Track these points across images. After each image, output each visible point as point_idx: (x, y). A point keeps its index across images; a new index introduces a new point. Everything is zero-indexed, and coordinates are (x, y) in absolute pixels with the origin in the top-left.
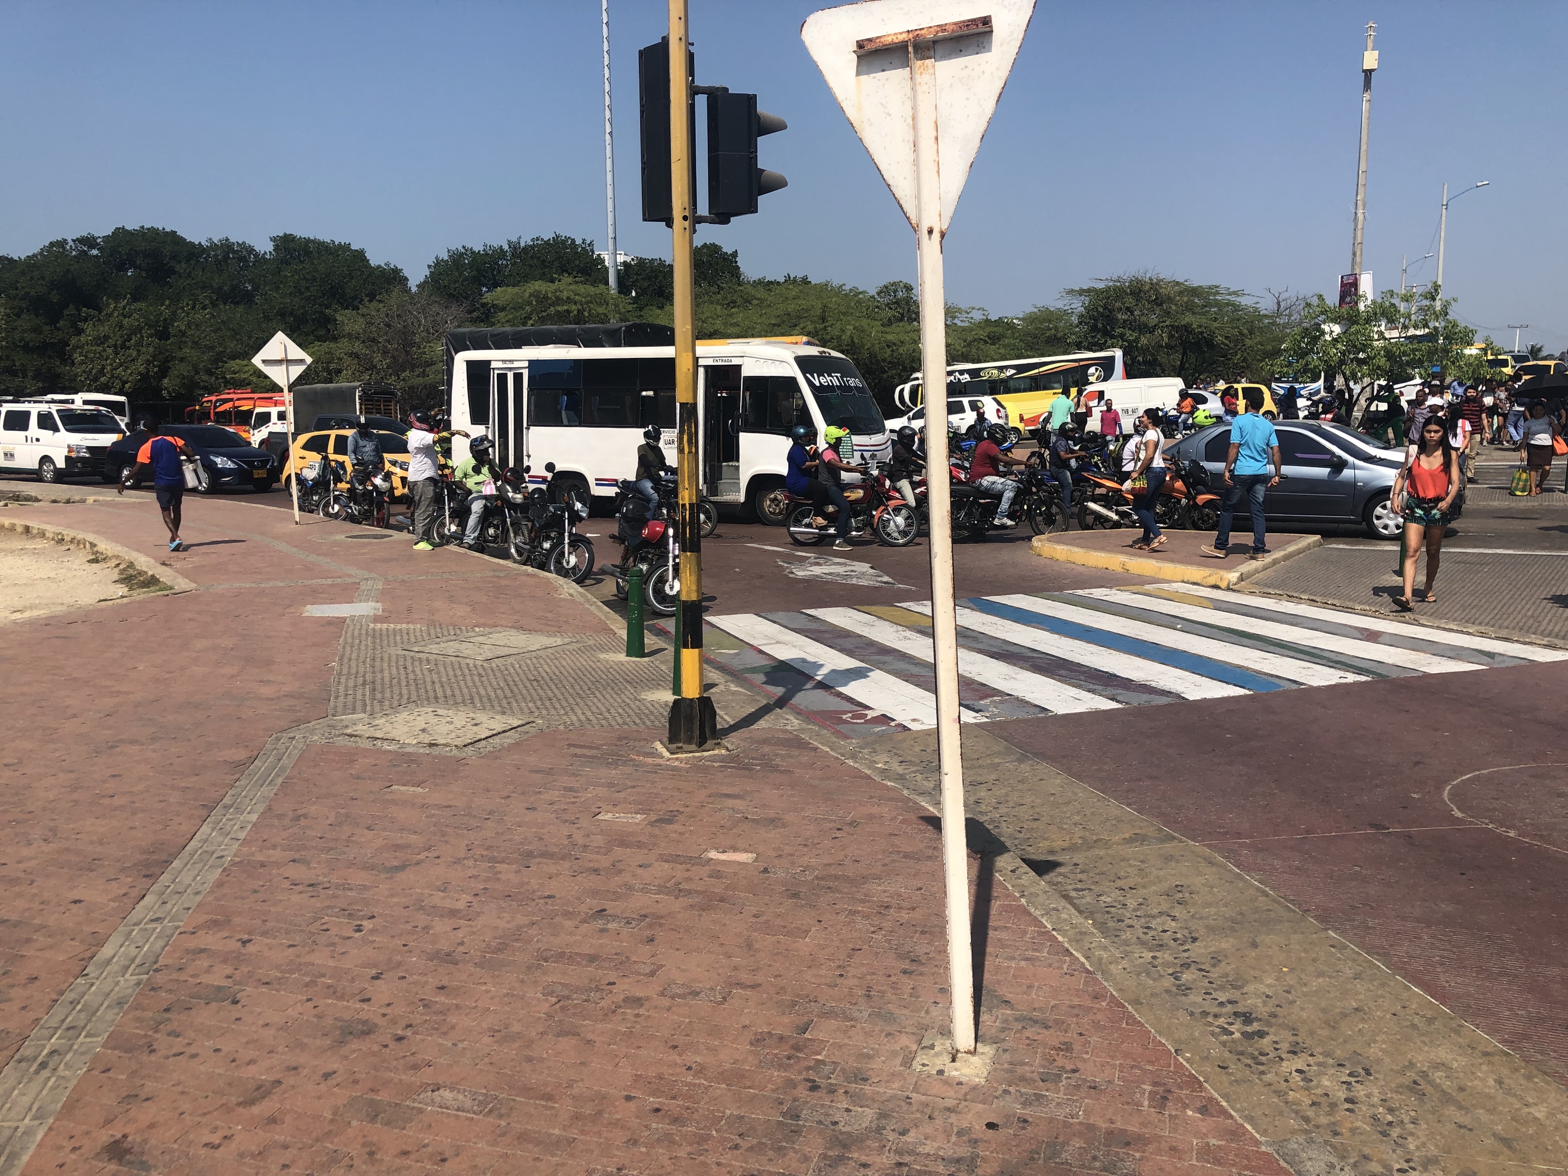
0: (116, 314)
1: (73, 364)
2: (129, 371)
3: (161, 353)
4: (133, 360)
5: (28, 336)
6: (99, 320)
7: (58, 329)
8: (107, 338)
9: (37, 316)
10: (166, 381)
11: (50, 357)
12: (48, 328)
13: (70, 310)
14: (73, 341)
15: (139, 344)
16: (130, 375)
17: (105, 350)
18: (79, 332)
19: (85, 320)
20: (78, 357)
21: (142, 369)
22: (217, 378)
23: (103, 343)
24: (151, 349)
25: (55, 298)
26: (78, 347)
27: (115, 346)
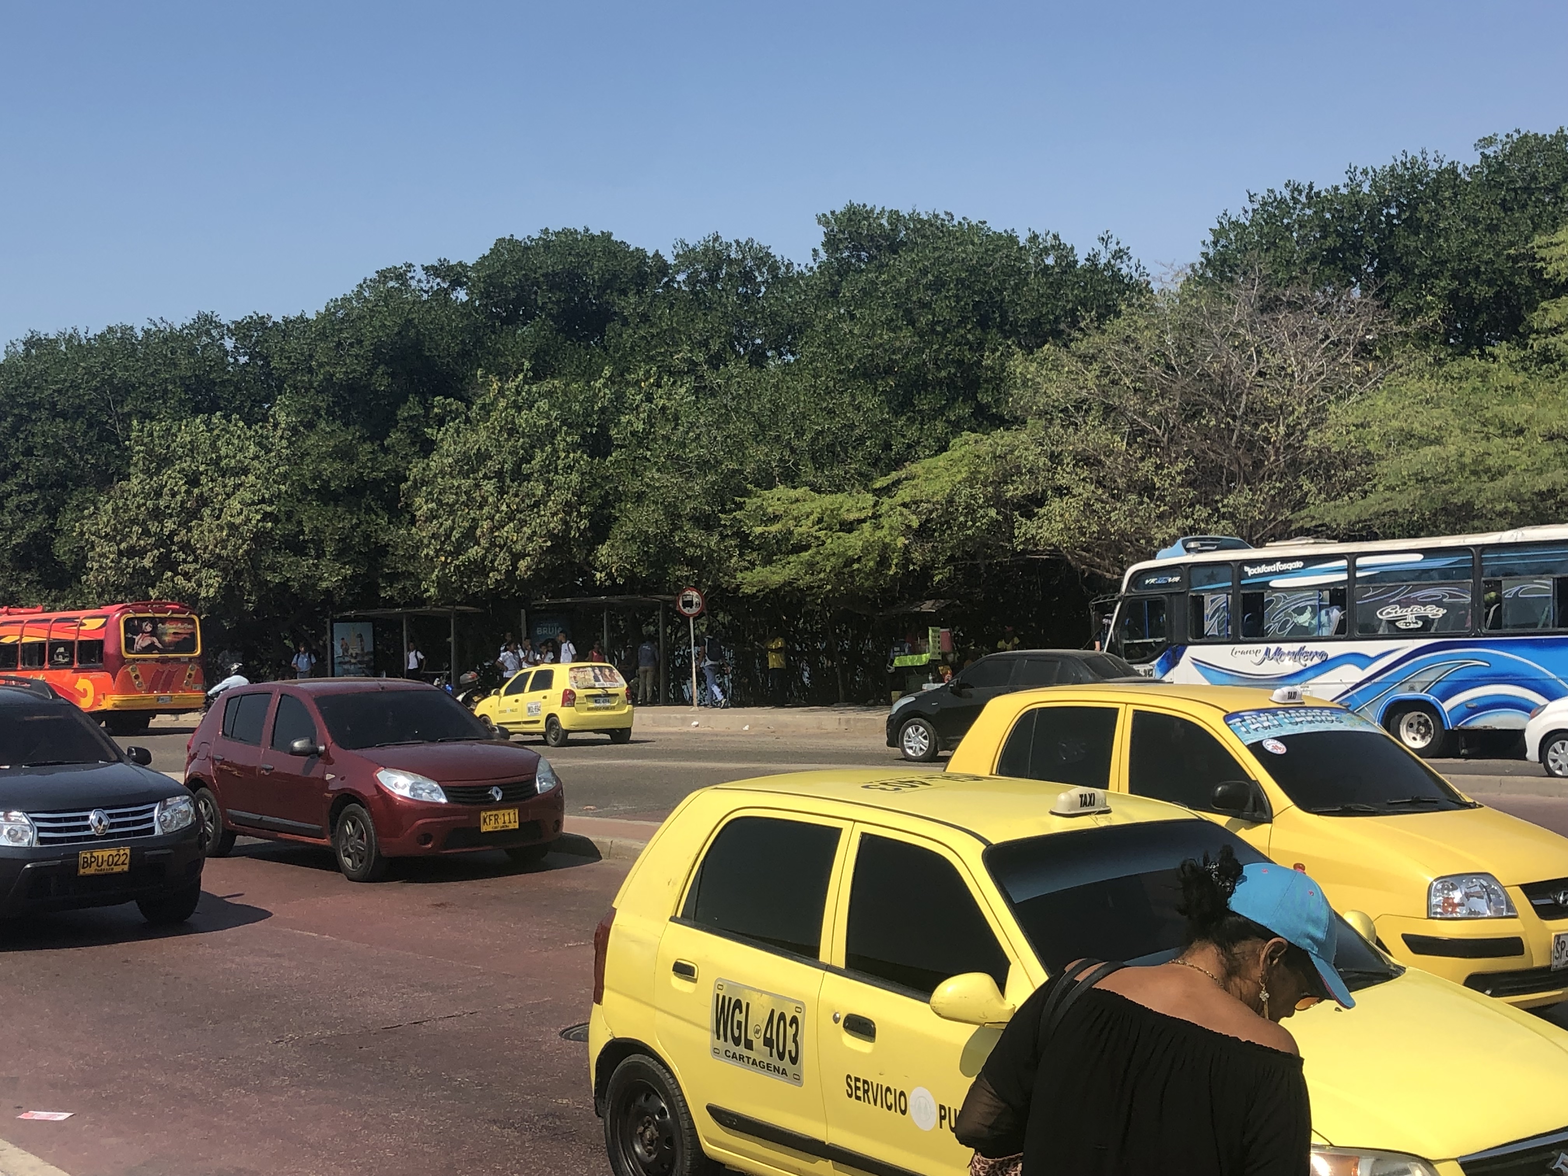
0: (502, 403)
1: (413, 521)
2: (527, 530)
3: (594, 485)
4: (536, 505)
5: (328, 468)
6: (468, 420)
7: (386, 450)
8: (483, 457)
9: (346, 425)
10: (603, 550)
11: (369, 510)
12: (368, 447)
13: (410, 408)
14: (415, 471)
15: (549, 467)
16: (530, 539)
17: (478, 486)
18: (427, 447)
19: (441, 422)
20: (422, 506)
21: (555, 524)
22: (723, 537)
23: (475, 471)
24: (575, 477)
25: (382, 383)
26: (424, 483)
27: (499, 475)
